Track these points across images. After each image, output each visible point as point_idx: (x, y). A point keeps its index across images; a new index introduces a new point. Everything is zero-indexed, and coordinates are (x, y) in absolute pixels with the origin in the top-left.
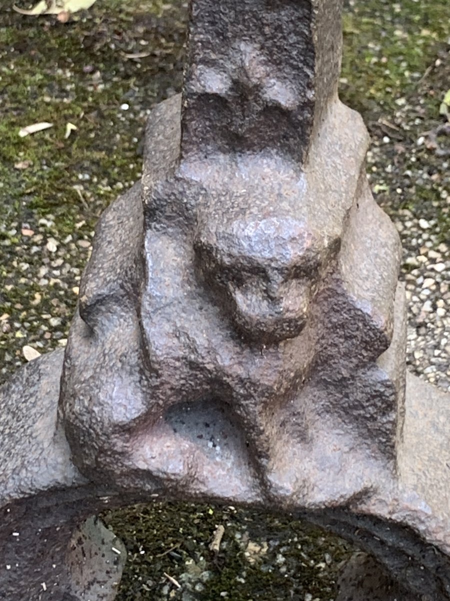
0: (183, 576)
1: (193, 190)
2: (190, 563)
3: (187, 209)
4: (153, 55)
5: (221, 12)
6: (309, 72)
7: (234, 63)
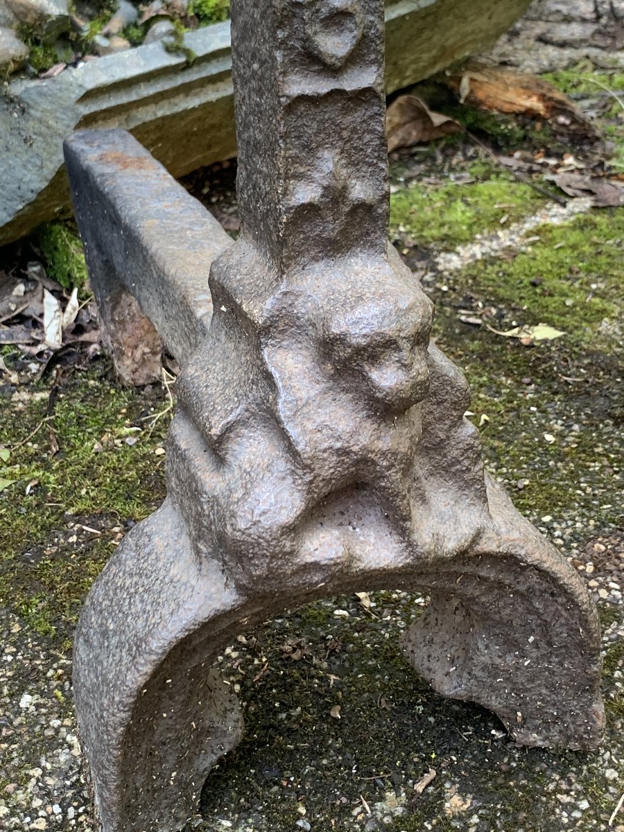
0: (378, 805)
2: (390, 795)
4: (587, 382)
7: (321, 171)
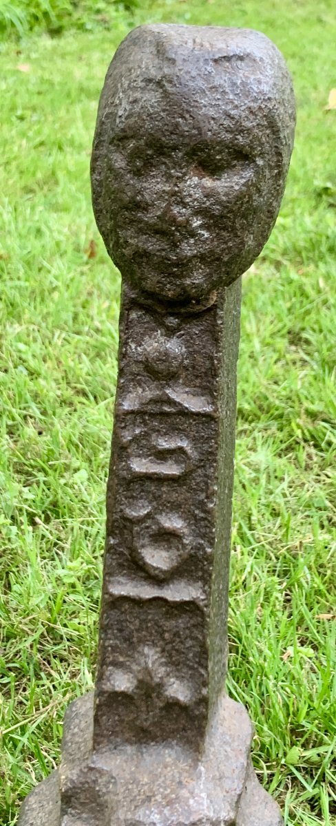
1: (105, 778)
3: (99, 796)
5: (127, 620)
6: (203, 671)
7: (139, 664)
